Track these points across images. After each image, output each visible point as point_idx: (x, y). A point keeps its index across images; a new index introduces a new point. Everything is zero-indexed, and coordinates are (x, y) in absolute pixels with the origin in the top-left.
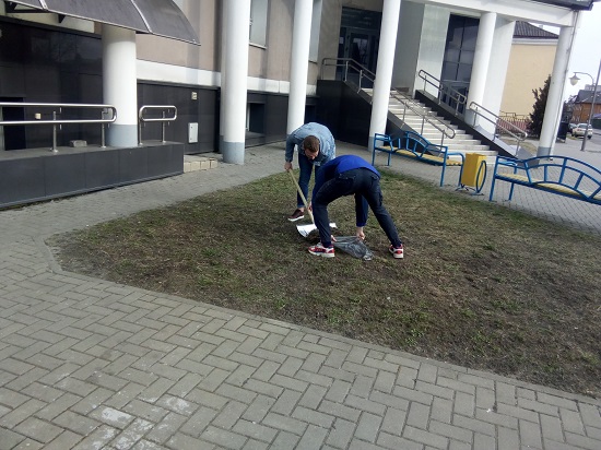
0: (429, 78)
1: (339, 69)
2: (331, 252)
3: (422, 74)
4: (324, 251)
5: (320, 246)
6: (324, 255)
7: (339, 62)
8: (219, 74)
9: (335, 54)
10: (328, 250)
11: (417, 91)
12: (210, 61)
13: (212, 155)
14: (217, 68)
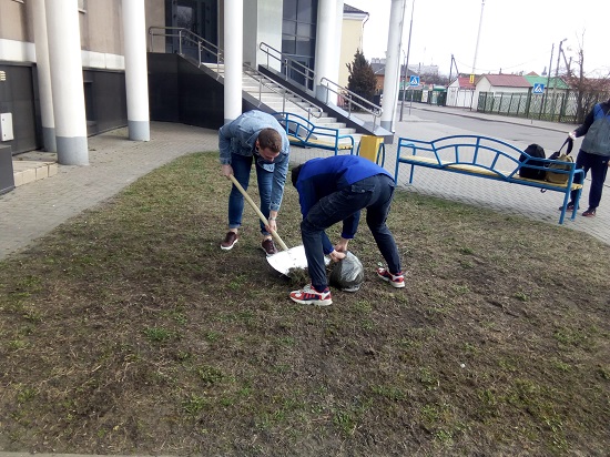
0: (271, 51)
1: (169, 40)
2: (327, 298)
3: (263, 47)
4: (318, 298)
5: (309, 290)
6: (319, 303)
7: (167, 31)
8: (32, 46)
9: (162, 23)
10: (324, 295)
11: (260, 66)
12: (17, 27)
13: (35, 154)
14: (27, 36)
